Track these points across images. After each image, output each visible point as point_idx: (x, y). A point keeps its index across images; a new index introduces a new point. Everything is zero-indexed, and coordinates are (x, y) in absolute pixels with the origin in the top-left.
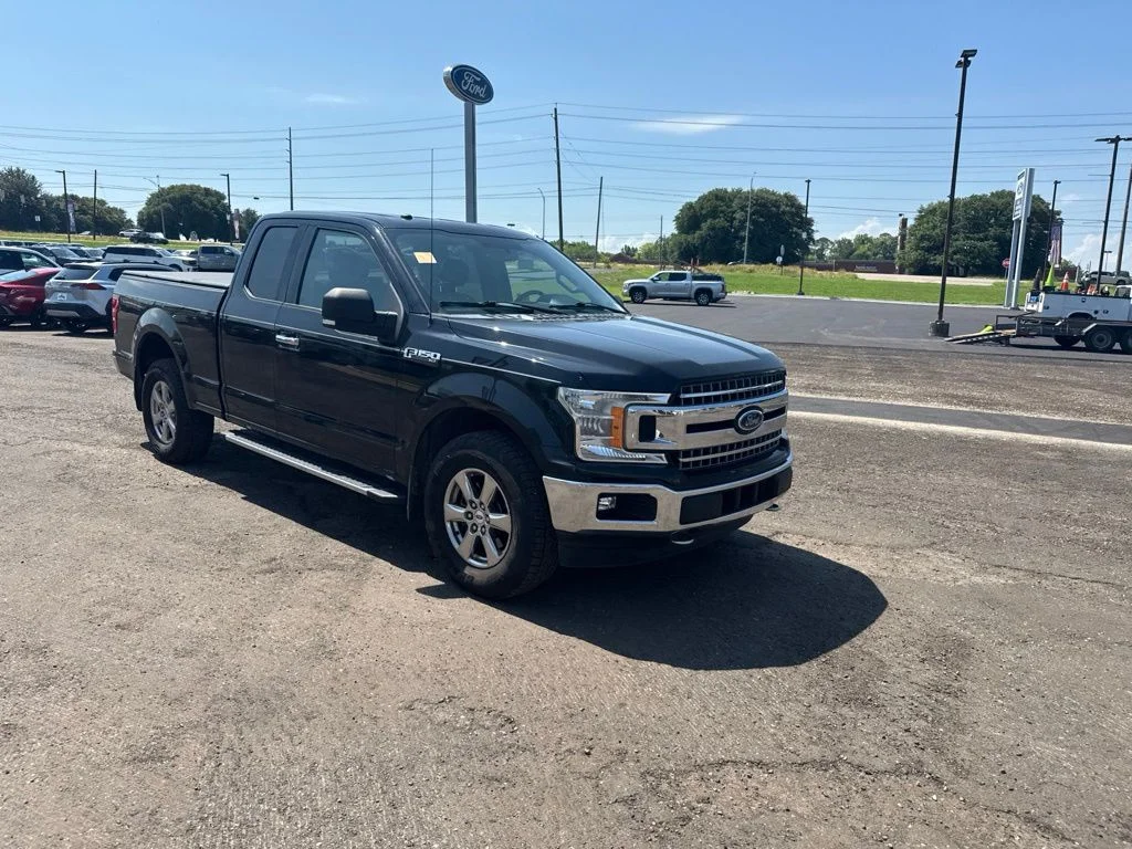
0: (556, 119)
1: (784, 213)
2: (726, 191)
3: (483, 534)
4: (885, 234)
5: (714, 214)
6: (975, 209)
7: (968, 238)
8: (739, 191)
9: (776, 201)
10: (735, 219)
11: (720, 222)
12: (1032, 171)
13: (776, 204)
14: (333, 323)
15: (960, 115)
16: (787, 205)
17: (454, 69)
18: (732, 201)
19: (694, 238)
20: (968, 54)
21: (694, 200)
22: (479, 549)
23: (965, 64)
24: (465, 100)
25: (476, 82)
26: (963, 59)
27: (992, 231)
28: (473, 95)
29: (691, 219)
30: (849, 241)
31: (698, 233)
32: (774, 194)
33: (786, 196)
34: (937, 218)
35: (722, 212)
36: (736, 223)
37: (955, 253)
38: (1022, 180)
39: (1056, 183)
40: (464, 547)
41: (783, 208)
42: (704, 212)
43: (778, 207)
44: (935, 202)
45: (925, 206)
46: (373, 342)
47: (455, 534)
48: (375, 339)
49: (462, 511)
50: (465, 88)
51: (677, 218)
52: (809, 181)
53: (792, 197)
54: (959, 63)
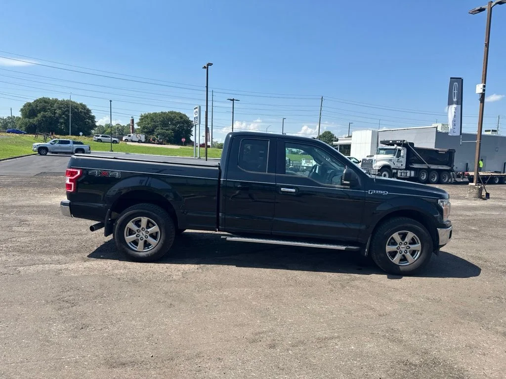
1: (81, 112)
2: (49, 99)
3: (406, 253)
5: (44, 109)
7: (163, 129)
8: (57, 100)
9: (77, 106)
10: (56, 113)
11: (48, 114)
12: (200, 107)
13: (76, 108)
15: (207, 87)
16: (82, 109)
18: (53, 104)
19: (34, 121)
20: (209, 64)
21: (32, 101)
22: (403, 259)
29: (30, 111)
31: (36, 119)
32: (74, 102)
33: (81, 104)
35: (49, 109)
36: (57, 115)
38: (197, 110)
40: (396, 260)
41: (80, 110)
42: (38, 108)
43: (78, 109)
45: (143, 115)
49: (396, 247)
51: (22, 110)
52: (111, 101)
53: (84, 105)
54: (205, 67)
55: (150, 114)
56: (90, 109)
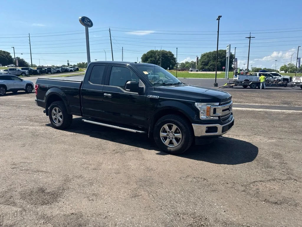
0: (110, 31)
1: (169, 56)
2: (154, 51)
3: (173, 139)
4: (192, 61)
5: (151, 57)
6: (215, 54)
7: (213, 62)
8: (157, 51)
9: (167, 53)
10: (157, 58)
11: (153, 59)
12: (230, 45)
13: (167, 54)
14: (129, 90)
15: (218, 32)
16: (169, 54)
17: (82, 18)
18: (156, 53)
20: (220, 17)
21: (146, 53)
22: (171, 143)
23: (219, 19)
24: (85, 26)
25: (88, 21)
26: (218, 18)
27: (219, 60)
28: (87, 25)
29: (145, 58)
30: (184, 63)
32: (166, 51)
33: (169, 52)
34: (206, 57)
35: (153, 56)
36: (157, 59)
37: (211, 65)
38: (228, 47)
39: (235, 48)
40: (166, 142)
42: (149, 56)
43: (167, 55)
44: (205, 53)
45: (203, 54)
46: (137, 94)
47: (163, 140)
48: (137, 93)
49: (166, 134)
50: (85, 23)
51: (142, 58)
52: (177, 48)
53: (171, 52)
54: (217, 19)
55: (207, 53)
56: (173, 54)
